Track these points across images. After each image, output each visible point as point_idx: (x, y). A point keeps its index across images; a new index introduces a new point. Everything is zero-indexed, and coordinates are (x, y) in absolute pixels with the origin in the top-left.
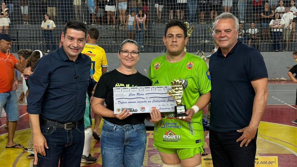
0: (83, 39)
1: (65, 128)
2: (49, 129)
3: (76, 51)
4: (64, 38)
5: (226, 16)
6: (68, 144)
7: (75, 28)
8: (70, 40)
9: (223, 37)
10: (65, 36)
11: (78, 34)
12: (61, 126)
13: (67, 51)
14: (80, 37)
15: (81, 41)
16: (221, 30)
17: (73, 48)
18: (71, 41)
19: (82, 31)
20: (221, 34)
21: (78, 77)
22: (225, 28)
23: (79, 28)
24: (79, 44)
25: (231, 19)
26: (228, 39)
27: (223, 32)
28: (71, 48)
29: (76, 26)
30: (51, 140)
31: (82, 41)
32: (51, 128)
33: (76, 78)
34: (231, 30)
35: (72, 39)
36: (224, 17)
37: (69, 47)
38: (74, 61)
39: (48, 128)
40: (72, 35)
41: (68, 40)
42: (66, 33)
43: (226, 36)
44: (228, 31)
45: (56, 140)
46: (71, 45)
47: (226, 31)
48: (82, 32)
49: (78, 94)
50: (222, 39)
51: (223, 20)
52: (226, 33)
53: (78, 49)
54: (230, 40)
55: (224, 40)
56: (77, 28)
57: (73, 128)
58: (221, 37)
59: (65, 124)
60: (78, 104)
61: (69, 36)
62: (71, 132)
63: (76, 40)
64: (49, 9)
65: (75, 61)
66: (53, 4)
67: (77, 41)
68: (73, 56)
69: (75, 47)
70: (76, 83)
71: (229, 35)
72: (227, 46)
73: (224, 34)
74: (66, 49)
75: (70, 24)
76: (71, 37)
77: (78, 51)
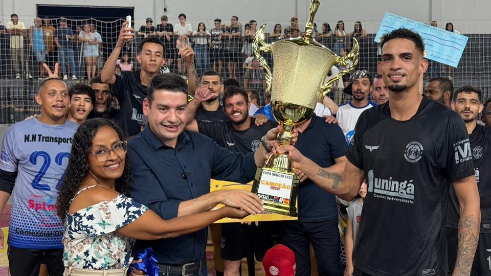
0: (184, 106)
1: (183, 274)
3: (175, 129)
4: (150, 108)
8: (162, 111)
10: (150, 104)
11: (177, 98)
13: (157, 131)
15: (181, 109)
17: (169, 124)
18: (164, 113)
19: (181, 91)
21: (189, 174)
23: (176, 87)
24: (179, 116)
28: (165, 126)
29: (169, 83)
31: (183, 109)
33: (185, 177)
35: (166, 108)
37: (161, 124)
38: (174, 146)
40: (165, 102)
41: (158, 111)
46: (164, 120)
53: (177, 126)
56: (174, 87)
57: (196, 274)
61: (158, 105)
63: (173, 110)
65: (176, 147)
67: (175, 111)
68: (170, 139)
69: (172, 123)
74: (156, 129)
75: (158, 83)
76: (163, 106)
77: (178, 129)
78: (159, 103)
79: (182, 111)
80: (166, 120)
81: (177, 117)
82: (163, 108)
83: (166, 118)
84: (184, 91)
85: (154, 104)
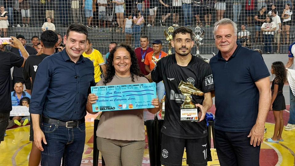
0: (84, 41)
1: (67, 126)
4: (67, 40)
5: (226, 22)
6: (69, 142)
7: (77, 30)
8: (72, 42)
9: (224, 42)
10: (67, 38)
11: (80, 37)
12: (63, 124)
13: (69, 52)
14: (82, 39)
15: (82, 43)
16: (222, 36)
17: (75, 49)
19: (83, 33)
20: (222, 39)
23: (81, 31)
24: (81, 46)
25: (230, 25)
26: (229, 44)
27: (224, 37)
28: (73, 50)
29: (77, 28)
30: (53, 138)
31: (84, 43)
33: (76, 78)
34: (231, 35)
35: (74, 41)
36: (223, 23)
37: (71, 48)
38: (75, 62)
39: (51, 126)
40: (74, 38)
41: (70, 42)
42: (68, 36)
43: (227, 40)
44: (228, 36)
45: (58, 138)
48: (84, 35)
49: (78, 93)
50: (223, 44)
51: (223, 26)
52: (227, 38)
53: (80, 51)
54: (231, 44)
55: (225, 44)
56: (79, 31)
57: (75, 127)
58: (222, 42)
59: (67, 123)
60: (78, 103)
61: (71, 39)
62: (72, 130)
63: (77, 42)
64: (47, 12)
66: (51, 7)
67: (79, 43)
68: (75, 58)
69: (77, 49)
70: (76, 83)
71: (230, 40)
72: (228, 51)
73: (224, 39)
74: (68, 50)
75: (72, 28)
76: (73, 39)
77: (79, 53)
78: (71, 37)
79: (83, 44)
80: (74, 47)
81: (80, 46)
82: (73, 40)
83: (74, 46)
84: (85, 33)
85: (69, 38)
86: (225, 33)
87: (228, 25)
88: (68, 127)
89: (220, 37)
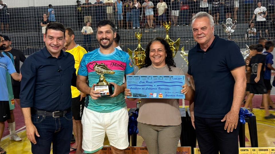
0: (62, 37)
1: (53, 116)
2: (39, 118)
3: (56, 48)
4: (46, 38)
5: (201, 15)
6: (56, 131)
7: (54, 28)
8: (50, 39)
9: (200, 35)
10: (46, 36)
11: (57, 34)
12: (50, 114)
14: (59, 36)
15: (60, 39)
16: (198, 28)
17: (53, 46)
18: (52, 40)
20: (198, 31)
21: (61, 70)
22: (201, 26)
23: (57, 28)
24: (59, 42)
25: (206, 18)
26: (205, 36)
27: (200, 29)
29: (54, 26)
30: (41, 127)
31: (61, 39)
32: (41, 117)
33: (59, 71)
34: (207, 28)
35: (52, 38)
36: (199, 17)
37: (50, 45)
40: (52, 35)
41: (48, 39)
42: (47, 33)
43: (203, 33)
44: (204, 29)
45: (46, 127)
46: (51, 43)
47: (202, 28)
48: (61, 31)
49: (62, 85)
50: (200, 36)
51: (199, 19)
53: (58, 47)
54: (207, 36)
55: (201, 37)
57: (61, 116)
58: (198, 35)
59: (53, 113)
60: (63, 94)
61: (49, 36)
62: (59, 119)
63: (55, 39)
67: (57, 40)
68: (54, 53)
69: (55, 45)
70: (60, 76)
71: (205, 32)
72: (205, 42)
73: (200, 31)
74: (48, 47)
75: (50, 26)
76: (51, 37)
77: (58, 48)
78: (49, 35)
79: (60, 40)
80: (52, 43)
83: (52, 42)
86: (200, 26)
87: (203, 18)
88: (55, 117)
89: (196, 30)
